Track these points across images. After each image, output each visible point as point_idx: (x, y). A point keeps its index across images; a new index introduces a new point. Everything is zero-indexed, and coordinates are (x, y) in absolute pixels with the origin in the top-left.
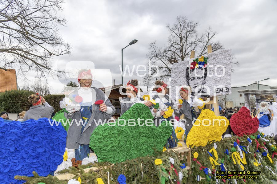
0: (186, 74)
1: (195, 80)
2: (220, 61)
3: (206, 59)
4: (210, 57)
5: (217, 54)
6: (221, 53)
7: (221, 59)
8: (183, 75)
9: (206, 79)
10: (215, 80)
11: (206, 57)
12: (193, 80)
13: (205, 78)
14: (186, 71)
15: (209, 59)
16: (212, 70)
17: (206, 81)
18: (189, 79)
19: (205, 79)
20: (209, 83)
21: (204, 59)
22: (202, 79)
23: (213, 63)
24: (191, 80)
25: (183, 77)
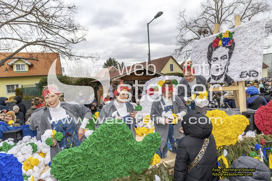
0: (208, 54)
1: (217, 61)
2: (249, 36)
3: (232, 34)
4: (237, 31)
5: (246, 27)
6: (251, 26)
7: (250, 34)
8: (204, 55)
9: (231, 60)
10: (242, 61)
11: (232, 32)
12: (216, 60)
13: (230, 58)
14: (208, 50)
15: (235, 34)
16: (239, 48)
17: (231, 63)
18: (211, 60)
19: (229, 60)
20: (234, 65)
21: (229, 34)
22: (226, 60)
23: (240, 39)
24: (213, 61)
25: (204, 57)
